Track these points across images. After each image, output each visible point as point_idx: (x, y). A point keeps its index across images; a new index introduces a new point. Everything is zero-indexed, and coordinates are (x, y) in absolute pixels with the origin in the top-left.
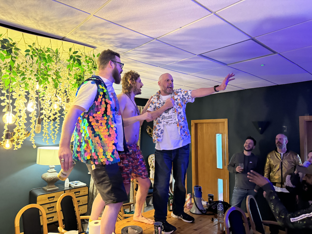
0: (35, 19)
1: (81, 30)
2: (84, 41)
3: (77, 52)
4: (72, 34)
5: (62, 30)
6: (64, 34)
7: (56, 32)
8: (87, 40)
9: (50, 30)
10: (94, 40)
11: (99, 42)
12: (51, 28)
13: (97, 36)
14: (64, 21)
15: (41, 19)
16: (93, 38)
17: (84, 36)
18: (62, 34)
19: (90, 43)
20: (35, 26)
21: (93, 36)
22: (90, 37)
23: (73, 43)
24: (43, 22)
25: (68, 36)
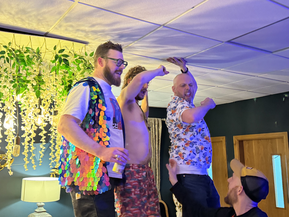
0: (11, 14)
1: (67, 22)
2: (72, 35)
3: (64, 50)
4: (56, 28)
5: (43, 24)
6: (46, 29)
7: (36, 27)
8: (76, 35)
9: (29, 25)
10: (84, 34)
11: (90, 35)
12: (30, 22)
13: (87, 29)
14: (44, 13)
15: (17, 13)
16: (82, 31)
17: (71, 29)
18: (43, 28)
19: (79, 37)
20: (10, 21)
21: (82, 28)
22: (78, 30)
23: (58, 40)
24: (19, 16)
25: (52, 31)
